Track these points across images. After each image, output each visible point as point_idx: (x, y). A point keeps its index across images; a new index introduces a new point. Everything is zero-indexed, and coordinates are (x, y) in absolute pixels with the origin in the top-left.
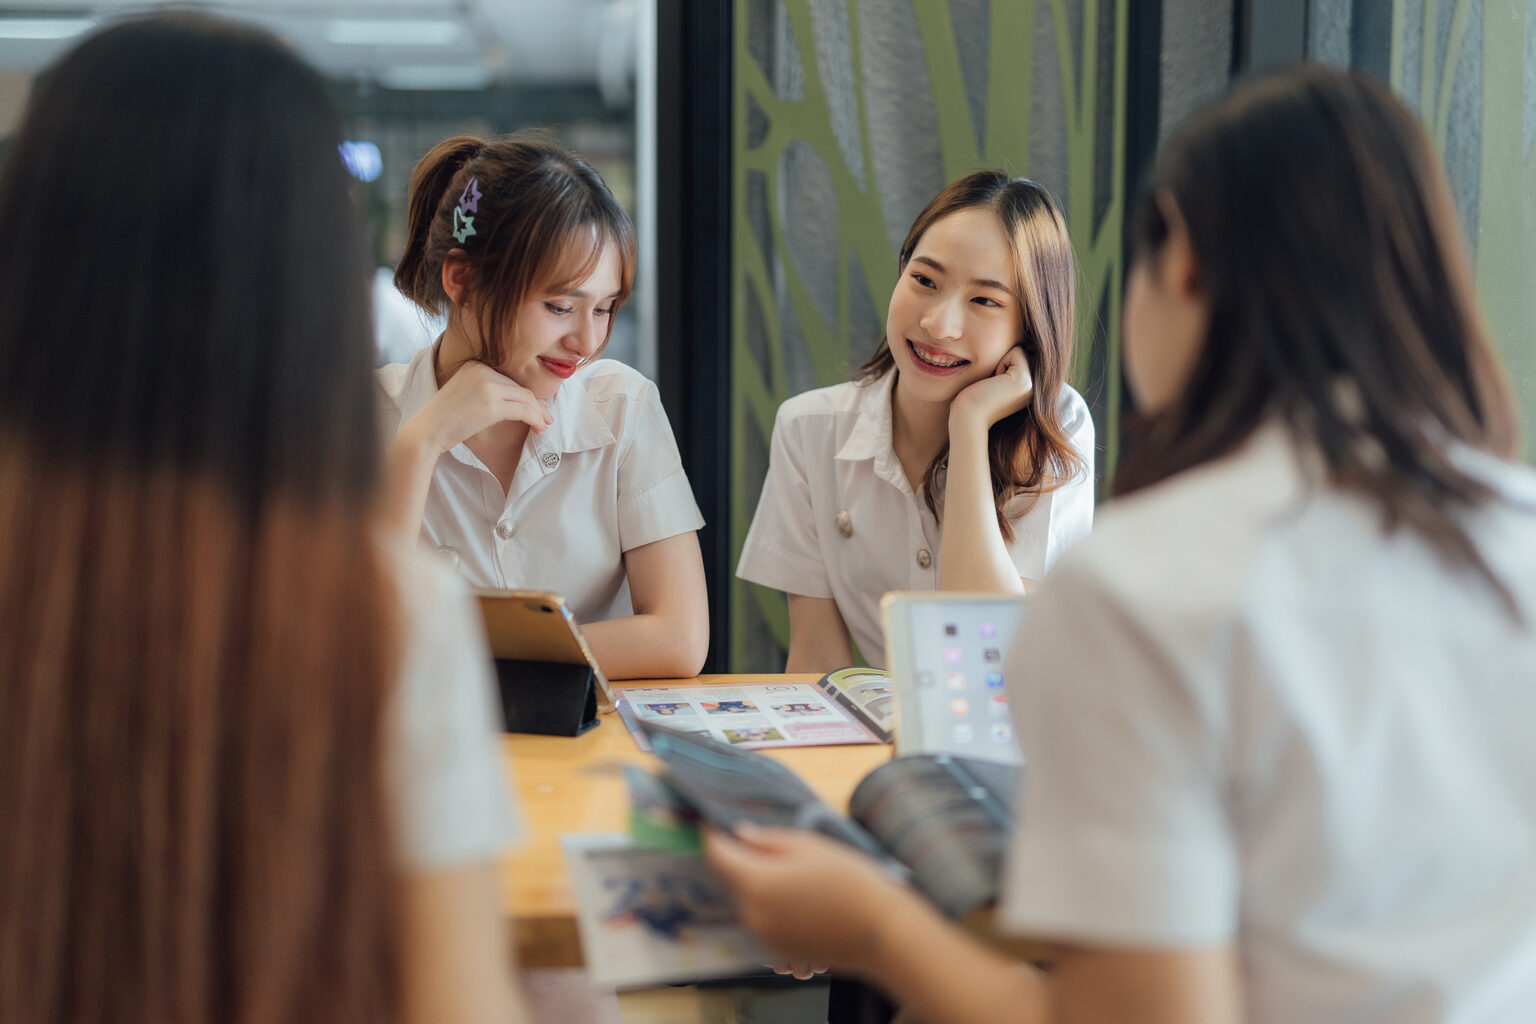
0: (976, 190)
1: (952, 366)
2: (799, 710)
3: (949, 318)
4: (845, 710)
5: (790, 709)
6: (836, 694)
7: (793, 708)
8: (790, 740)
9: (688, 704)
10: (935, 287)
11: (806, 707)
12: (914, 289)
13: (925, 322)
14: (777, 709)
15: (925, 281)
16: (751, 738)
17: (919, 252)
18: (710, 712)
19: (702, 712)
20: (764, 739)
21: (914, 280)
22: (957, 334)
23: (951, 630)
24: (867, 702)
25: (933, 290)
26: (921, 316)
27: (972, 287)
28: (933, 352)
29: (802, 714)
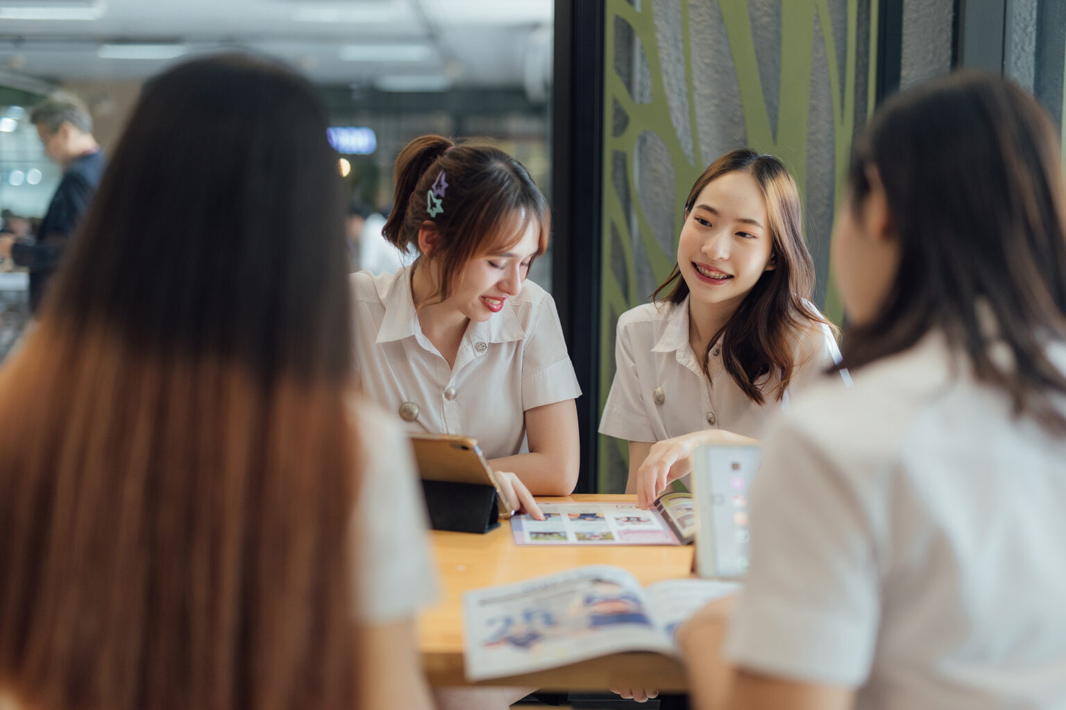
0: (737, 161)
1: (723, 279)
2: (632, 521)
3: (721, 245)
4: (665, 521)
5: (626, 519)
6: (662, 511)
7: (629, 519)
8: (618, 540)
9: (559, 514)
10: (711, 226)
11: (638, 519)
12: (697, 227)
13: (705, 248)
14: (618, 519)
15: (703, 222)
16: (593, 538)
17: (700, 201)
18: (572, 520)
19: (565, 519)
20: (601, 539)
21: (696, 221)
22: (726, 256)
23: (735, 466)
24: (679, 517)
25: (710, 228)
26: (702, 245)
27: (737, 224)
28: (710, 270)
29: (633, 524)
